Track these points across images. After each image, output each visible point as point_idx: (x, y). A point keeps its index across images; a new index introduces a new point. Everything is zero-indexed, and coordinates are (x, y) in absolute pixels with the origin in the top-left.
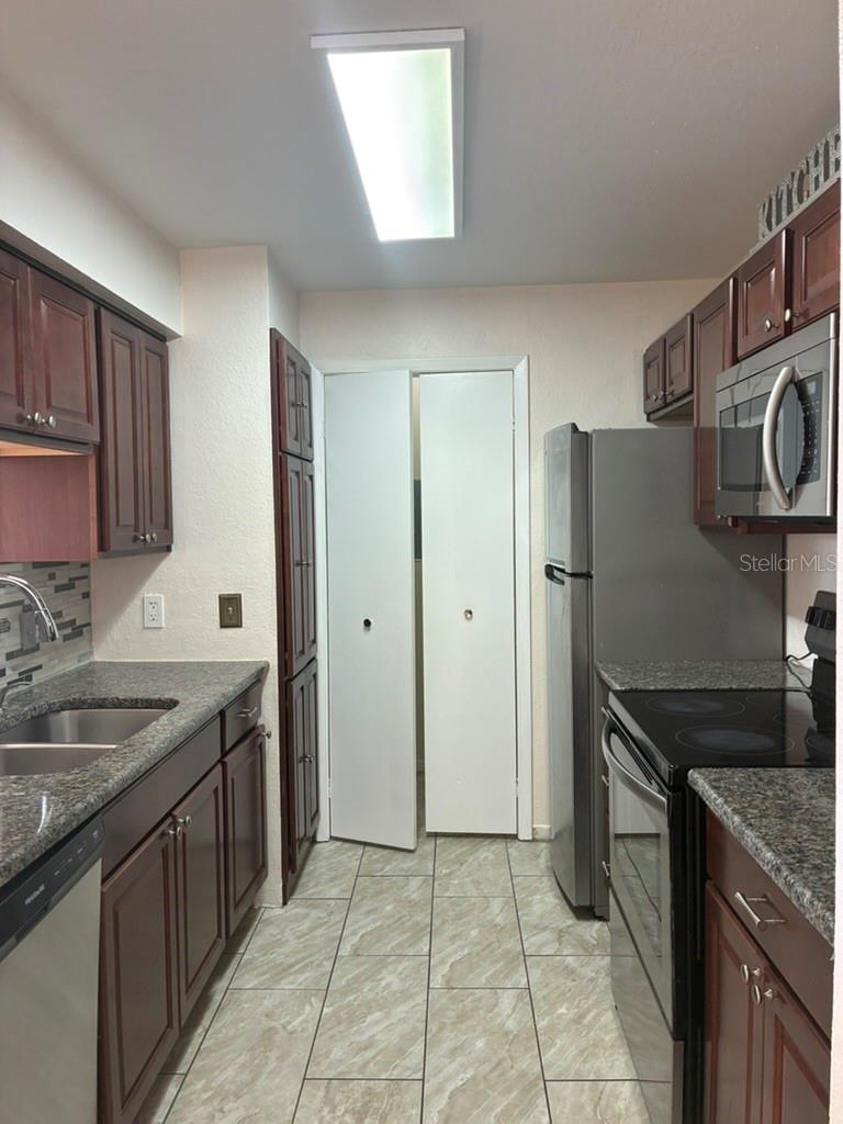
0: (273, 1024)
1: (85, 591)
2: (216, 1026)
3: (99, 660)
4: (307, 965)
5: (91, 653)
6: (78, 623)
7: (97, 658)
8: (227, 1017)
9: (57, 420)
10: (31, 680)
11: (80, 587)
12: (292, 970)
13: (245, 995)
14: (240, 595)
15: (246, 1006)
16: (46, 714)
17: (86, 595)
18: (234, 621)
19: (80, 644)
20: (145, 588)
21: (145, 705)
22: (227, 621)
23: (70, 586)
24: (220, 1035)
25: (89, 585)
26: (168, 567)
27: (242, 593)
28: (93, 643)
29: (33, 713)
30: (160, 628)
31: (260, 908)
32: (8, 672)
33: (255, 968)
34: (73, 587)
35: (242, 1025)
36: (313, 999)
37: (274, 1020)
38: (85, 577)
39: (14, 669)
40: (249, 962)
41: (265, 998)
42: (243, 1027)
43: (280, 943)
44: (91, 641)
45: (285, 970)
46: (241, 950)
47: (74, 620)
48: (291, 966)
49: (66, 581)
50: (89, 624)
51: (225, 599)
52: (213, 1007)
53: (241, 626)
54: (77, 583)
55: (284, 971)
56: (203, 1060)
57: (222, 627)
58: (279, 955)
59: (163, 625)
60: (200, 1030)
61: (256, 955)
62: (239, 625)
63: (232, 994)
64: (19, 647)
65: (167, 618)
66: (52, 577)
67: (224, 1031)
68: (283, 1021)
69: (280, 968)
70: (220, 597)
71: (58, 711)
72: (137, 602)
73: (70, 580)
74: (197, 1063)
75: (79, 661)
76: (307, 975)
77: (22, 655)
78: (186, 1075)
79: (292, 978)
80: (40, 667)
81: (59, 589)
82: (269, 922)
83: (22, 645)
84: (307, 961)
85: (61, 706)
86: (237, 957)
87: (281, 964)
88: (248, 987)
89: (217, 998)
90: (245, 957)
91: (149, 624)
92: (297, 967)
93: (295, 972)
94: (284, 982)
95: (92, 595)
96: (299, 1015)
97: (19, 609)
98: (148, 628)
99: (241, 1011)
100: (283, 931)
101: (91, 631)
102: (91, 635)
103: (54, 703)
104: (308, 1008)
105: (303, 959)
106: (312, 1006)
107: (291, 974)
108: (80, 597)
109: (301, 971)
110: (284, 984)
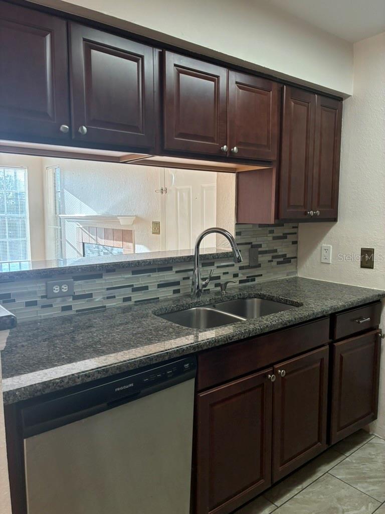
0: (339, 506)
1: (295, 240)
2: (309, 489)
3: (300, 276)
4: (380, 482)
5: (296, 272)
6: (287, 256)
7: (299, 275)
8: (317, 488)
9: (238, 149)
10: (255, 281)
11: (291, 238)
12: (369, 480)
13: (334, 481)
14: (374, 249)
15: (331, 487)
16: (246, 298)
17: (295, 243)
18: (368, 265)
19: (289, 267)
20: (323, 241)
21: (290, 303)
22: (365, 264)
23: (284, 236)
24: (307, 496)
25: (297, 237)
26: (336, 230)
27: (375, 248)
28: (298, 267)
29: (239, 296)
30: (329, 264)
31: (373, 435)
32: (240, 275)
33: (348, 469)
34: (286, 238)
35: (322, 496)
36: (370, 504)
37: (340, 504)
38: (295, 233)
39: (243, 274)
40: (348, 463)
41: (343, 488)
42: (322, 499)
43: (371, 460)
44: (297, 266)
45: (365, 478)
46: (347, 454)
47: (286, 255)
48: (370, 478)
49: (281, 235)
50: (296, 257)
51: (364, 251)
52: (314, 478)
53: (373, 268)
54: (288, 236)
55: (363, 478)
56: (291, 505)
57: (362, 267)
58: (367, 468)
59: (331, 262)
60: (300, 487)
61: (354, 461)
62: (371, 267)
63: (328, 476)
64: (247, 264)
65: (333, 258)
66: (272, 232)
67: (311, 494)
68: (345, 508)
69: (363, 475)
70: (362, 249)
71: (253, 298)
72: (318, 248)
73: (284, 234)
74: (287, 505)
75: (287, 275)
76: (376, 488)
77: (249, 268)
78: (278, 508)
79: (365, 485)
80: (261, 275)
81: (275, 238)
82: (373, 445)
83: (249, 263)
84: (381, 479)
85: (254, 296)
86: (343, 457)
87: (364, 473)
88: (338, 477)
89: (319, 474)
90: (347, 459)
91: (323, 261)
92: (372, 480)
93: (370, 482)
94: (359, 485)
95: (298, 243)
96: (356, 510)
97: (250, 246)
98: (323, 263)
99: (326, 488)
100: (377, 455)
101: (297, 261)
102: (297, 263)
103: (252, 294)
104: (364, 508)
105: (380, 477)
106: (367, 508)
107: (366, 482)
108: (291, 243)
109: (374, 484)
110: (359, 486)
